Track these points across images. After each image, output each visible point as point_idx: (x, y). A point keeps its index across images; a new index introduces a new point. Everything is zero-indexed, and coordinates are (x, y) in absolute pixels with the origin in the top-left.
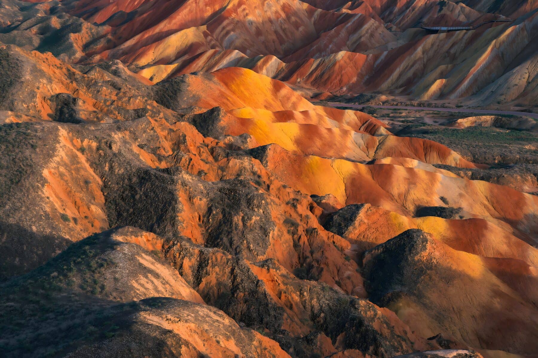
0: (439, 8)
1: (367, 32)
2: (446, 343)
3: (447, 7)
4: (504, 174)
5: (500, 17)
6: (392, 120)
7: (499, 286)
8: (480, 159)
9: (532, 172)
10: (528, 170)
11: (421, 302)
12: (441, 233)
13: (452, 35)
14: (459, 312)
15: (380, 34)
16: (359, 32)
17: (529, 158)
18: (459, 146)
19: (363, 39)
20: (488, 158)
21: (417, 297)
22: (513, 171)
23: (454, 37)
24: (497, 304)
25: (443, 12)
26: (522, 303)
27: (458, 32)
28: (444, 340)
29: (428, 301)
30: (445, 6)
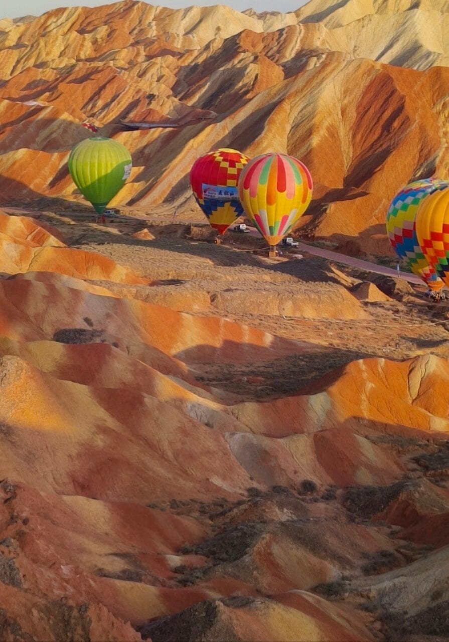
0: (147, 102)
1: (59, 128)
2: (12, 488)
3: (156, 102)
4: (172, 292)
5: (211, 113)
6: (72, 228)
7: (105, 421)
8: (152, 274)
9: (205, 289)
10: (201, 287)
11: (9, 440)
12: (56, 359)
13: (147, 133)
14: (53, 451)
15: (74, 130)
16: (51, 127)
17: (206, 274)
18: (130, 260)
19: (54, 135)
20: (162, 274)
21: (5, 434)
22: (184, 288)
23: (149, 135)
24: (100, 442)
25: (151, 107)
26: (131, 440)
27: (153, 130)
28: (11, 485)
29: (17, 439)
30: (155, 100)
